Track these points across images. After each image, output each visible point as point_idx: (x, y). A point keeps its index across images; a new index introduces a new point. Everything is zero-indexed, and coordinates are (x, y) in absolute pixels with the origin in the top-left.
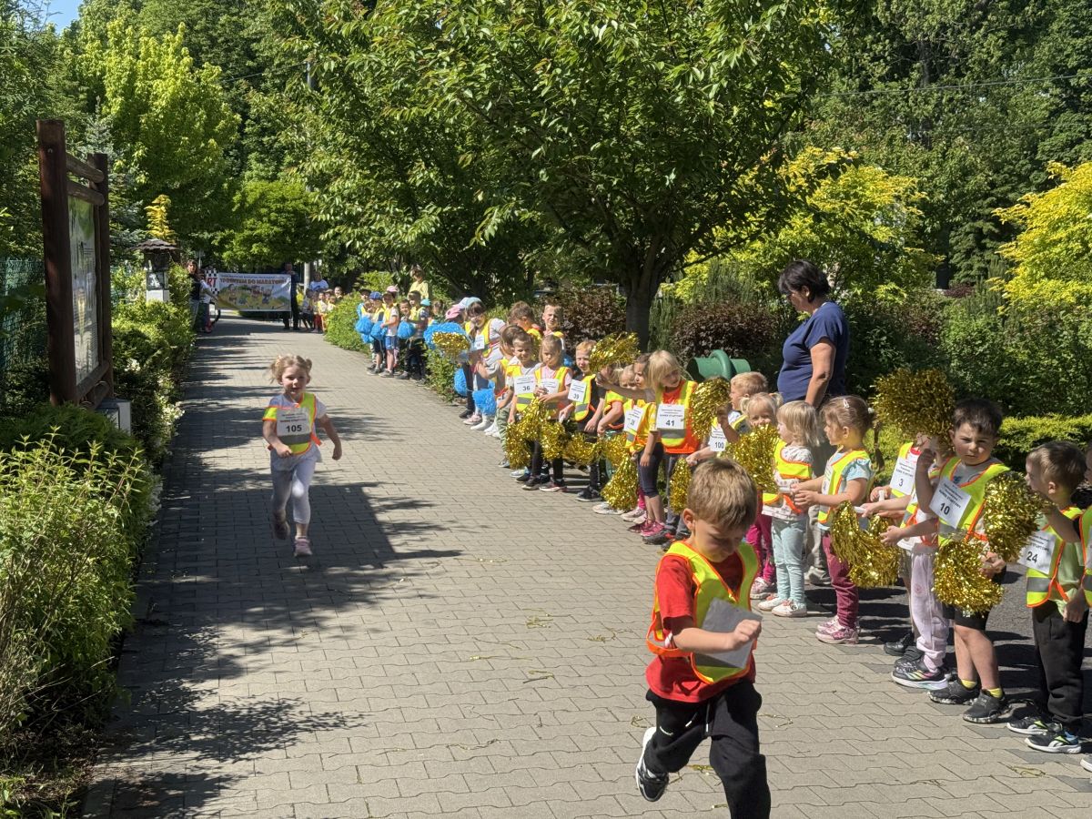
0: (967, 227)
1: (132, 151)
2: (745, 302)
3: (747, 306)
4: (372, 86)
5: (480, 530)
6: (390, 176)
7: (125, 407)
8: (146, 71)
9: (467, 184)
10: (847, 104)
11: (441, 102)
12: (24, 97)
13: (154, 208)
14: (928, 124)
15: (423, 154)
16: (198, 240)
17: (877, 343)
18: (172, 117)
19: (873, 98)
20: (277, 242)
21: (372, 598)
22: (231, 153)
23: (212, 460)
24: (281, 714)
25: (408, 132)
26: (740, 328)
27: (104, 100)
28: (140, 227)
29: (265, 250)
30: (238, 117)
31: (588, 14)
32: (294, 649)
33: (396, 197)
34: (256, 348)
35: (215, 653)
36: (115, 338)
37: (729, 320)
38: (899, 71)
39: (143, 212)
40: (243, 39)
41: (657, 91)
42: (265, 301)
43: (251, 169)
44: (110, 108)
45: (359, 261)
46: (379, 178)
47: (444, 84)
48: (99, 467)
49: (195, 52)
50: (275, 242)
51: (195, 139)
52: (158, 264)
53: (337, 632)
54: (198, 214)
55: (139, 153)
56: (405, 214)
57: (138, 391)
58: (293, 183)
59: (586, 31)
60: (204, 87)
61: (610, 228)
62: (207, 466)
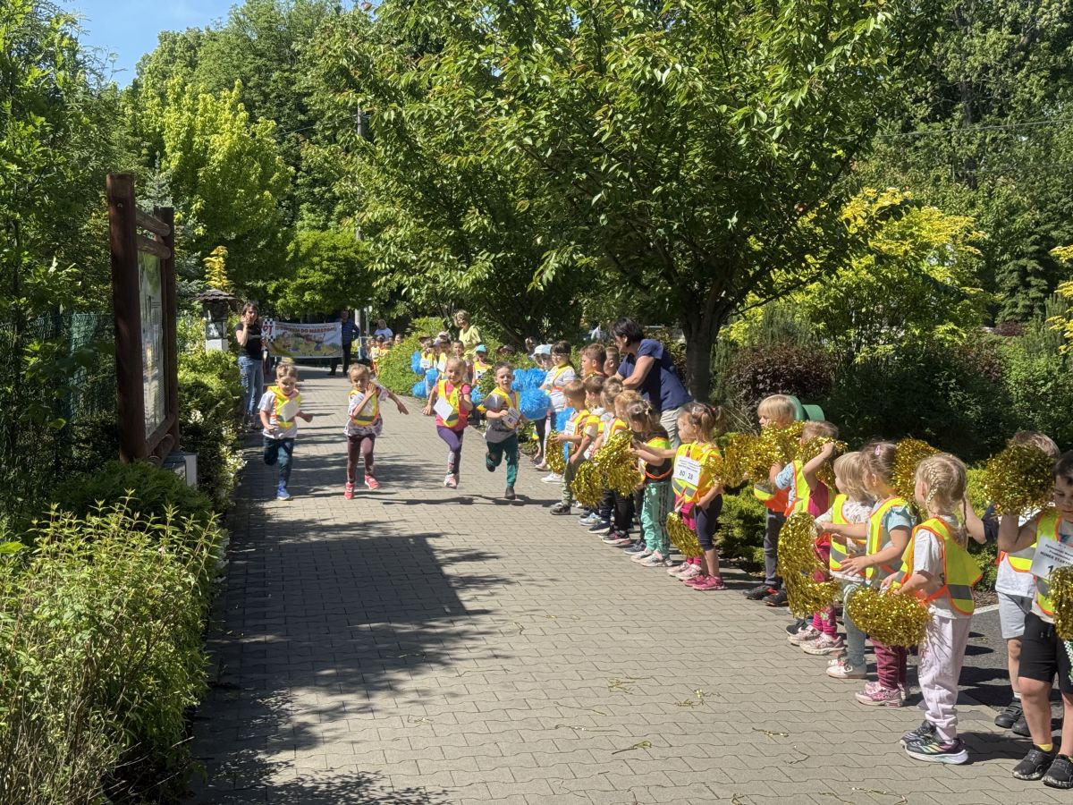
0: (1011, 265)
1: (190, 204)
2: (801, 344)
3: (803, 349)
4: (425, 137)
5: (550, 583)
6: (444, 223)
7: (191, 460)
8: (204, 126)
9: (521, 230)
10: (890, 146)
11: (499, 150)
12: (91, 153)
13: (212, 259)
14: (972, 163)
15: (475, 203)
16: (253, 289)
17: (946, 385)
18: (229, 170)
19: (915, 139)
20: (329, 289)
21: (446, 658)
22: (284, 204)
23: (275, 510)
24: (361, 789)
25: (462, 180)
26: (798, 371)
27: (163, 155)
28: (197, 278)
29: (317, 298)
30: (292, 169)
31: (650, 59)
32: (370, 715)
33: (450, 244)
34: (310, 393)
35: (289, 721)
36: (179, 389)
37: (786, 362)
38: (941, 112)
39: (201, 263)
40: (294, 94)
41: (720, 134)
42: (318, 348)
43: (302, 219)
44: (169, 162)
45: (408, 307)
46: (431, 227)
47: (504, 132)
48: (175, 533)
49: (250, 107)
50: (327, 290)
51: (251, 191)
52: (216, 314)
53: (413, 696)
54: (253, 264)
55: (197, 206)
56: (459, 260)
57: (202, 442)
58: (347, 232)
59: (648, 76)
60: (259, 141)
61: (670, 273)
62: (269, 517)
